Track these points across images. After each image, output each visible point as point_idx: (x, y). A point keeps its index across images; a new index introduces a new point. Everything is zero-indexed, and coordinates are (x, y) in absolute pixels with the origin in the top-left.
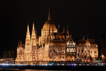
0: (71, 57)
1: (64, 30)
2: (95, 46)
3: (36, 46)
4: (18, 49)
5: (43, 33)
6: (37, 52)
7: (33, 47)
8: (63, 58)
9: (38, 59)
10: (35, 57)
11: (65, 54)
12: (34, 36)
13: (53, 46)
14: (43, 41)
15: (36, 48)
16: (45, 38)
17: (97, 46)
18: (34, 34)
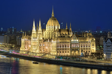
0: (75, 51)
1: (67, 26)
2: (93, 40)
3: (43, 40)
4: (22, 40)
5: (48, 28)
6: (43, 45)
7: (40, 40)
8: (68, 52)
9: (44, 51)
10: (42, 49)
11: (70, 49)
12: (40, 31)
13: (60, 42)
14: (48, 35)
15: (42, 41)
16: (50, 33)
17: (94, 40)
18: (40, 29)
